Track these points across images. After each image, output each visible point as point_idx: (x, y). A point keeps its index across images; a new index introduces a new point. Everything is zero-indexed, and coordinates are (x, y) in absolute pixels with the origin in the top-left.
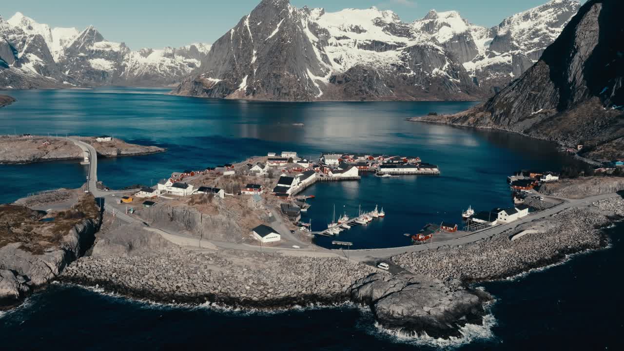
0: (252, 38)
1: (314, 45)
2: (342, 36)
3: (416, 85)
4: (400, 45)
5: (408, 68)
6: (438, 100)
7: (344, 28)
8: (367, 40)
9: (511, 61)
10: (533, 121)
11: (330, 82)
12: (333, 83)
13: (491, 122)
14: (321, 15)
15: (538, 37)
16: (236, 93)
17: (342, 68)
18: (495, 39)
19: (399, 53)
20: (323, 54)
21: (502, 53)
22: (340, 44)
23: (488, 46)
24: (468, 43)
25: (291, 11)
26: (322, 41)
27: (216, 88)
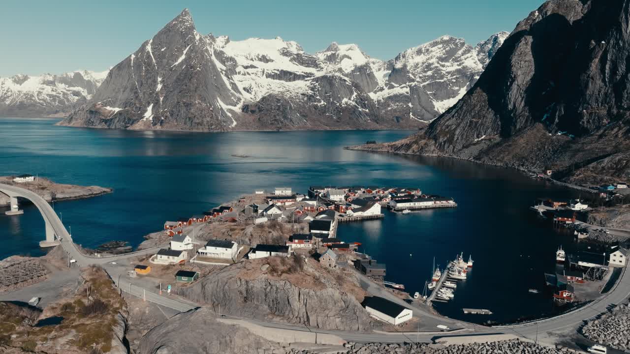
0: (156, 64)
1: (223, 74)
2: (249, 65)
3: (327, 114)
4: (309, 75)
5: (318, 97)
6: (350, 129)
7: (251, 57)
8: (274, 70)
9: (409, 92)
10: (479, 147)
11: (243, 111)
12: (247, 112)
13: (436, 150)
14: (226, 43)
15: (431, 70)
16: (140, 123)
17: (253, 97)
18: (392, 72)
19: (308, 83)
20: (232, 83)
21: (400, 85)
22: (248, 74)
23: (387, 78)
24: (369, 75)
25: (197, 38)
26: (229, 69)
27: (116, 117)
